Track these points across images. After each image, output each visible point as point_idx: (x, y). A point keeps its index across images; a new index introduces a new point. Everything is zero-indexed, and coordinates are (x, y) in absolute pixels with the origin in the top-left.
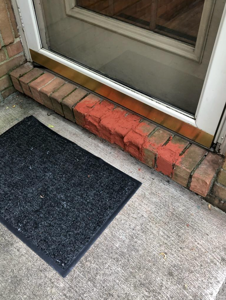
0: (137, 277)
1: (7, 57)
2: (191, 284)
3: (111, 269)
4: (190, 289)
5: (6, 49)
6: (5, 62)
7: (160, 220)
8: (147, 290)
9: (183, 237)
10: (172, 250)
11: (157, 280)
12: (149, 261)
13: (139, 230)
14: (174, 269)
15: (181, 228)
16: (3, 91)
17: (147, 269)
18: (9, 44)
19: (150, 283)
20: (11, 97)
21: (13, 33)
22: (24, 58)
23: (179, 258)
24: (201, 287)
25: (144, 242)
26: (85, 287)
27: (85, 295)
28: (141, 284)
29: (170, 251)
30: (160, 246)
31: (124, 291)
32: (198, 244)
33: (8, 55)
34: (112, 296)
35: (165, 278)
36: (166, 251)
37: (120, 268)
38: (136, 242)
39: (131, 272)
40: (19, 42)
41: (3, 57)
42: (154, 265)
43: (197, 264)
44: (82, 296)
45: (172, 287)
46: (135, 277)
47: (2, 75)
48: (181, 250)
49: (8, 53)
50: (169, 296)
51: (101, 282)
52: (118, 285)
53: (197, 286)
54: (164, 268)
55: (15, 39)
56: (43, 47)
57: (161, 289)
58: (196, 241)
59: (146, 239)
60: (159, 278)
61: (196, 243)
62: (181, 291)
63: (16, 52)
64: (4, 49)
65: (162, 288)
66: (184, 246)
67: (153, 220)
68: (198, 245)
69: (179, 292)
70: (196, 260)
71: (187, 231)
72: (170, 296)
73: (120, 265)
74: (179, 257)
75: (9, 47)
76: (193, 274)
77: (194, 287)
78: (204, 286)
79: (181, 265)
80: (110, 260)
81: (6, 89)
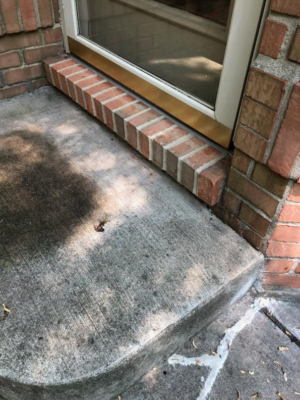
0: (105, 271)
1: (43, 42)
2: (165, 292)
3: (78, 258)
4: (161, 296)
5: (44, 33)
6: (41, 47)
7: (155, 224)
8: (110, 286)
9: (175, 245)
10: (156, 254)
11: (126, 279)
12: (125, 259)
13: (126, 229)
14: (150, 273)
15: (176, 236)
16: (34, 79)
17: (119, 266)
18: (46, 26)
19: (117, 281)
20: (42, 90)
21: (54, 17)
22: (62, 49)
23: (161, 264)
24: (175, 298)
25: (127, 240)
26: (43, 267)
27: (38, 275)
28: (105, 279)
29: (154, 255)
30: (144, 248)
31: (84, 280)
32: (190, 255)
33: (45, 40)
34: (68, 283)
35: (137, 279)
36: (148, 254)
37: (88, 259)
38: (118, 239)
39: (99, 266)
40: (58, 28)
41: (38, 40)
42: (129, 264)
43: (180, 275)
44: (35, 275)
45: (141, 290)
46: (102, 271)
47: (35, 61)
48: (167, 257)
49: (44, 37)
50: (133, 298)
51: (62, 267)
52: (80, 274)
53: (170, 296)
54: (140, 270)
55: (54, 23)
56: (80, 34)
57: (126, 289)
58: (188, 252)
59: (131, 238)
60: (129, 278)
61: (188, 255)
62: (150, 296)
63: (54, 39)
64: (40, 31)
65: (129, 288)
66: (172, 254)
67: (146, 223)
68: (189, 257)
69: (147, 296)
70: (180, 270)
71: (182, 240)
72: (135, 298)
73: (90, 256)
74: (161, 262)
75: (47, 32)
76: (172, 283)
77: (167, 296)
78: (179, 298)
79: (161, 271)
80: (81, 249)
81: (37, 78)
